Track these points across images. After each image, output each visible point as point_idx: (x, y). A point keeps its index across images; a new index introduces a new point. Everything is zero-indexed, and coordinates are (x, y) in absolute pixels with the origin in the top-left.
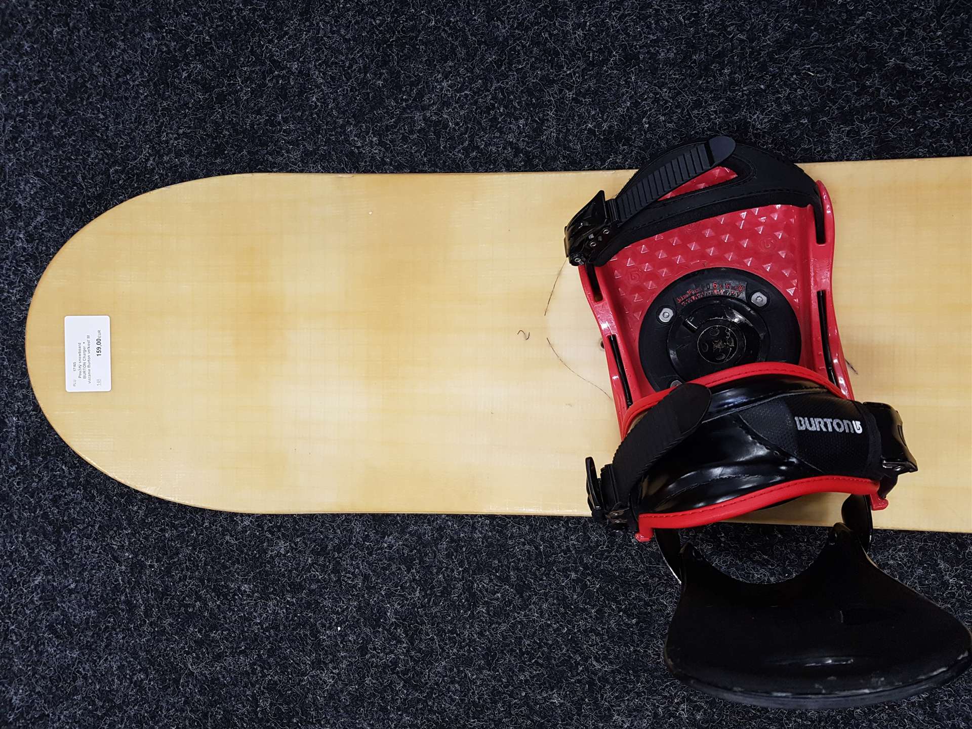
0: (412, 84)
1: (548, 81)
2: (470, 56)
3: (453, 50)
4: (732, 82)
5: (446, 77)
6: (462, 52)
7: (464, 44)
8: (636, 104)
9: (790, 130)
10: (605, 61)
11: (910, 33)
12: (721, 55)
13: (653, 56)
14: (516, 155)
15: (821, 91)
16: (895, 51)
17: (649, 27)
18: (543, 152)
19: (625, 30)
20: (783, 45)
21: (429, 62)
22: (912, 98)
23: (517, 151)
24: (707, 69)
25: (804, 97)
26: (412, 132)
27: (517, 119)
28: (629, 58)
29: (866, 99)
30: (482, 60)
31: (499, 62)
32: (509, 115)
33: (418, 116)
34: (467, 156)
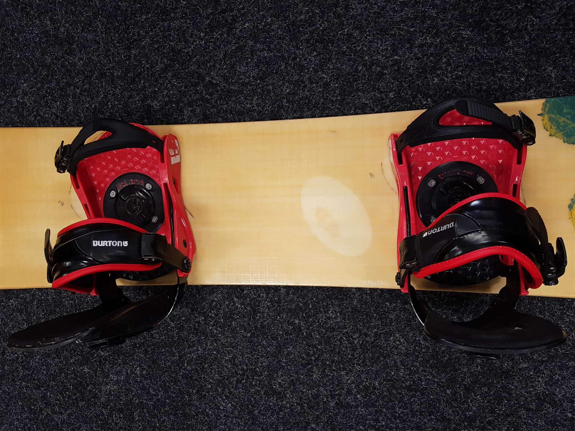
0: (11, 85)
1: (68, 85)
2: (35, 72)
3: (28, 69)
4: (145, 87)
5: (25, 82)
6: (31, 70)
7: (32, 66)
8: (106, 96)
9: (168, 109)
10: (92, 76)
11: (214, 66)
12: (140, 74)
13: (112, 74)
14: (57, 119)
15: (180, 92)
16: (208, 74)
17: (110, 60)
18: (68, 117)
19: (100, 61)
20: (165, 70)
21: (18, 74)
22: (215, 96)
23: (57, 117)
24: (134, 80)
25: (173, 94)
26: (12, 107)
27: (56, 102)
28: (102, 75)
29: (198, 96)
30: (41, 74)
31: (47, 76)
32: (52, 100)
33: (14, 100)
34: (35, 119)
